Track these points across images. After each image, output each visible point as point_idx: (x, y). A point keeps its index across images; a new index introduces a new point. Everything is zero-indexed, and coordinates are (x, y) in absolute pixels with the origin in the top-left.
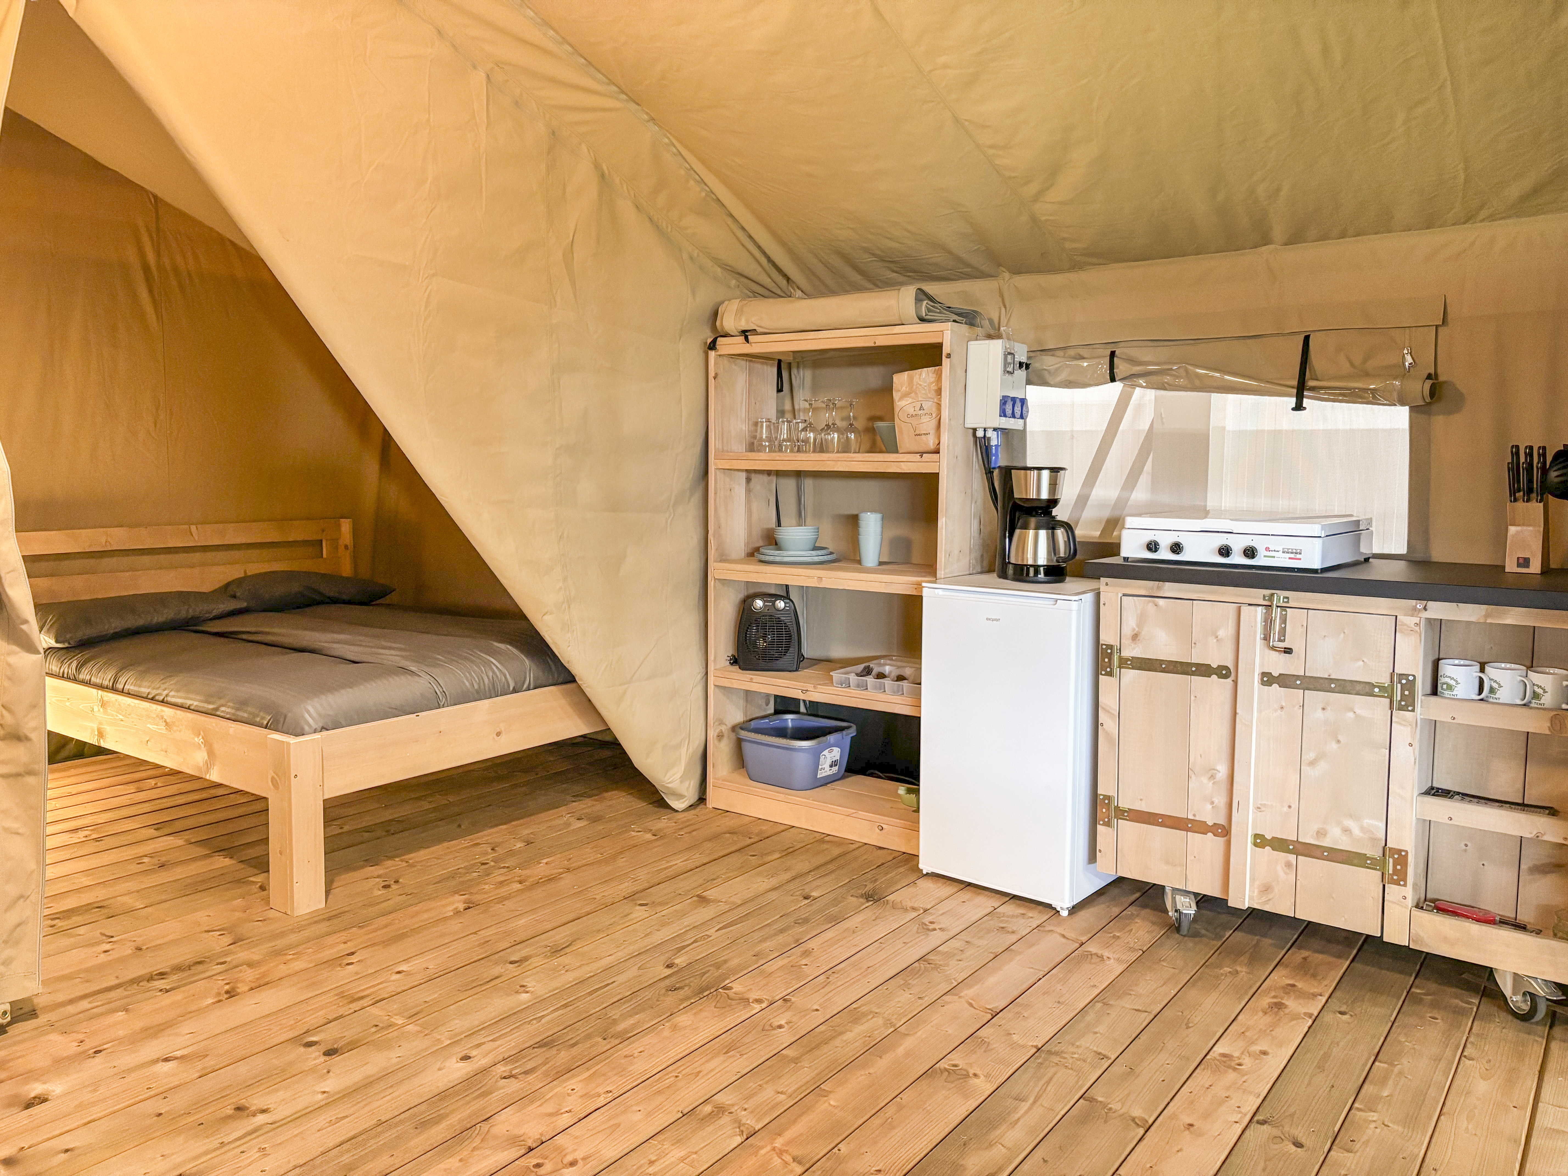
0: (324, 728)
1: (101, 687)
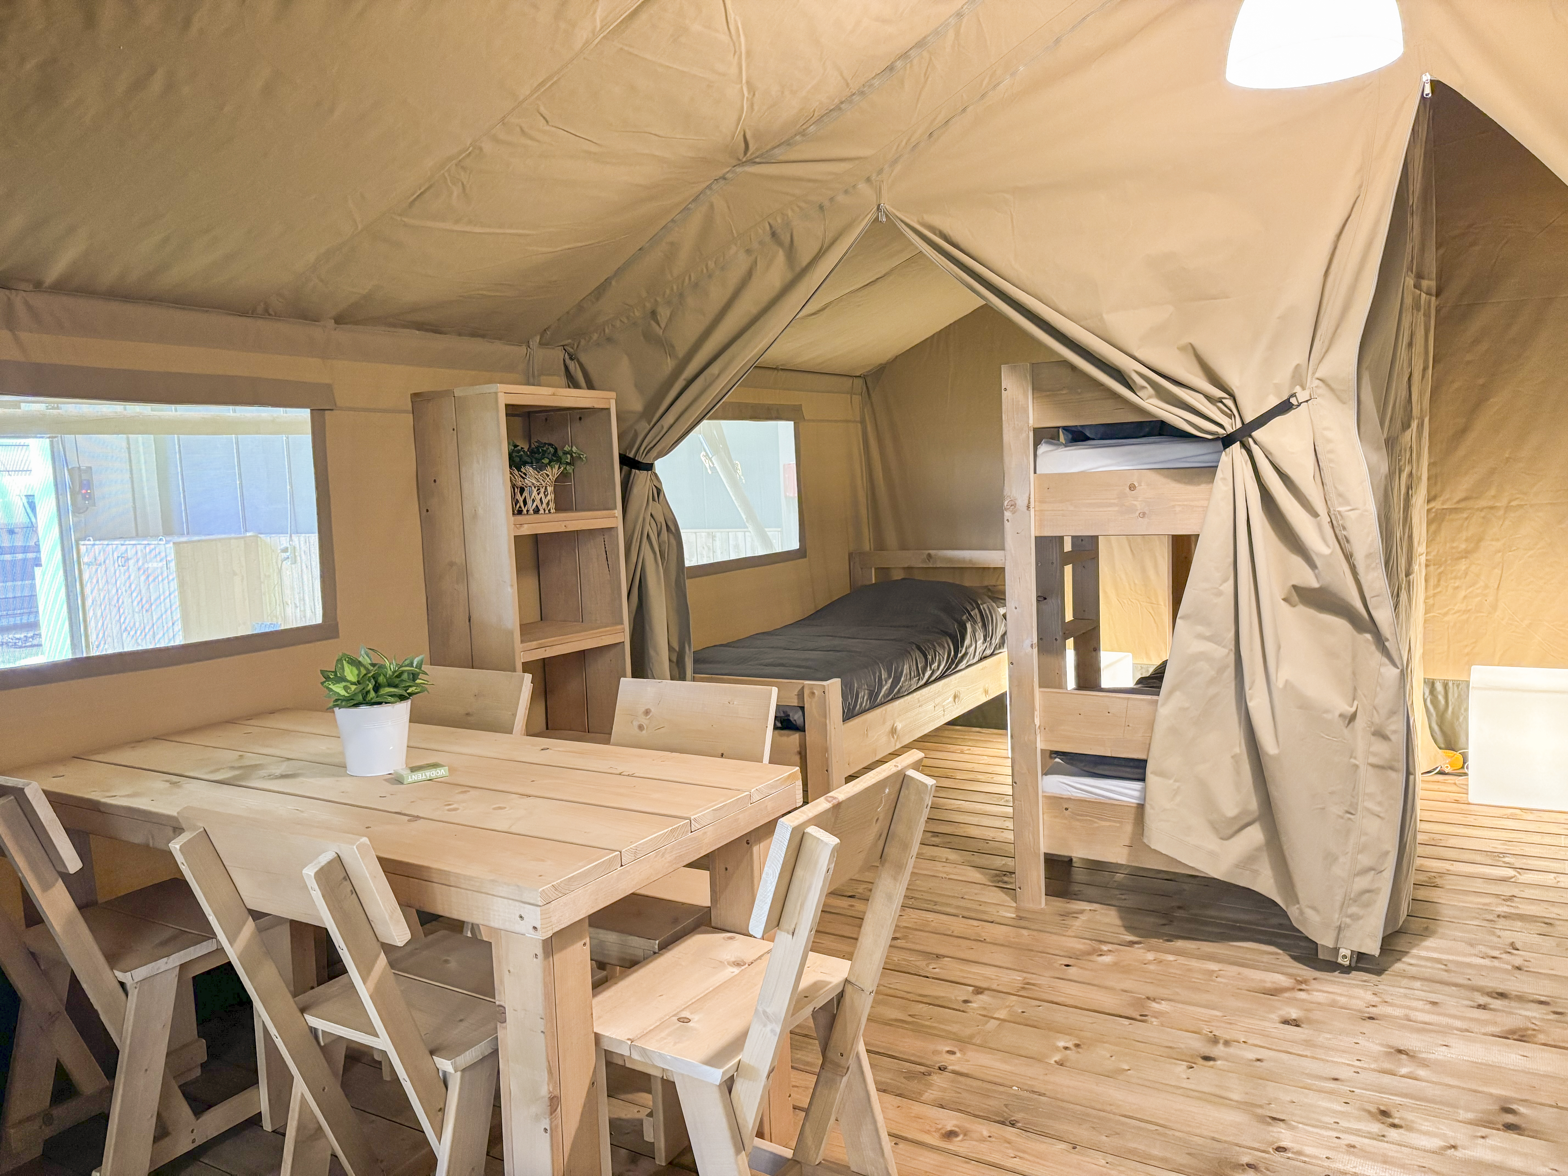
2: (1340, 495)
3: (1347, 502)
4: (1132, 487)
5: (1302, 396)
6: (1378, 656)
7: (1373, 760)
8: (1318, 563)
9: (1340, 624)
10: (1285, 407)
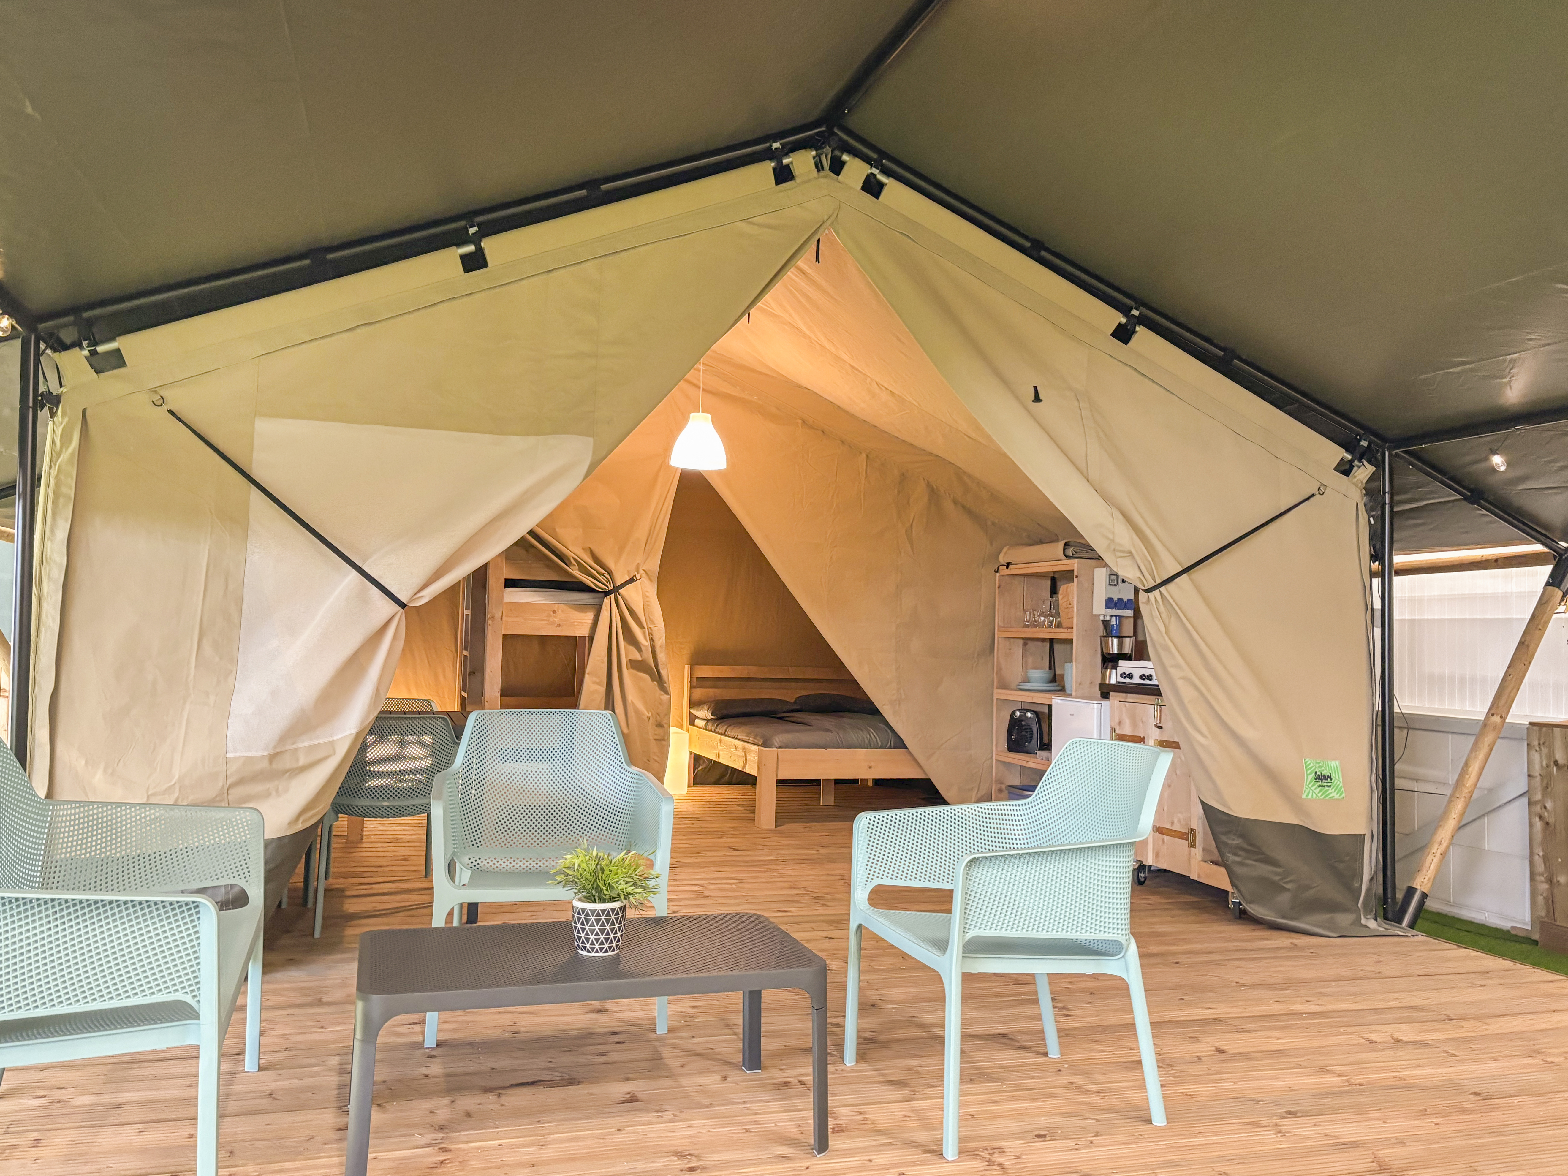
0: (780, 747)
1: (721, 734)
2: (651, 620)
3: (653, 623)
4: (554, 612)
5: (638, 577)
6: (659, 691)
7: (656, 737)
8: (643, 648)
9: (646, 677)
10: (631, 580)
